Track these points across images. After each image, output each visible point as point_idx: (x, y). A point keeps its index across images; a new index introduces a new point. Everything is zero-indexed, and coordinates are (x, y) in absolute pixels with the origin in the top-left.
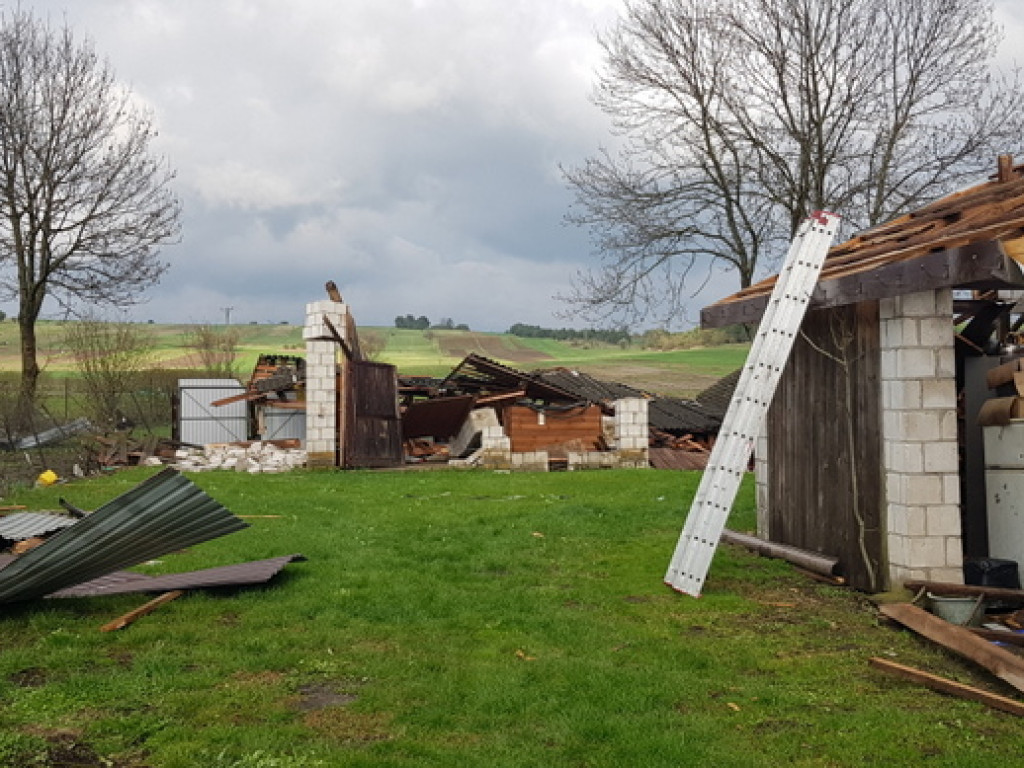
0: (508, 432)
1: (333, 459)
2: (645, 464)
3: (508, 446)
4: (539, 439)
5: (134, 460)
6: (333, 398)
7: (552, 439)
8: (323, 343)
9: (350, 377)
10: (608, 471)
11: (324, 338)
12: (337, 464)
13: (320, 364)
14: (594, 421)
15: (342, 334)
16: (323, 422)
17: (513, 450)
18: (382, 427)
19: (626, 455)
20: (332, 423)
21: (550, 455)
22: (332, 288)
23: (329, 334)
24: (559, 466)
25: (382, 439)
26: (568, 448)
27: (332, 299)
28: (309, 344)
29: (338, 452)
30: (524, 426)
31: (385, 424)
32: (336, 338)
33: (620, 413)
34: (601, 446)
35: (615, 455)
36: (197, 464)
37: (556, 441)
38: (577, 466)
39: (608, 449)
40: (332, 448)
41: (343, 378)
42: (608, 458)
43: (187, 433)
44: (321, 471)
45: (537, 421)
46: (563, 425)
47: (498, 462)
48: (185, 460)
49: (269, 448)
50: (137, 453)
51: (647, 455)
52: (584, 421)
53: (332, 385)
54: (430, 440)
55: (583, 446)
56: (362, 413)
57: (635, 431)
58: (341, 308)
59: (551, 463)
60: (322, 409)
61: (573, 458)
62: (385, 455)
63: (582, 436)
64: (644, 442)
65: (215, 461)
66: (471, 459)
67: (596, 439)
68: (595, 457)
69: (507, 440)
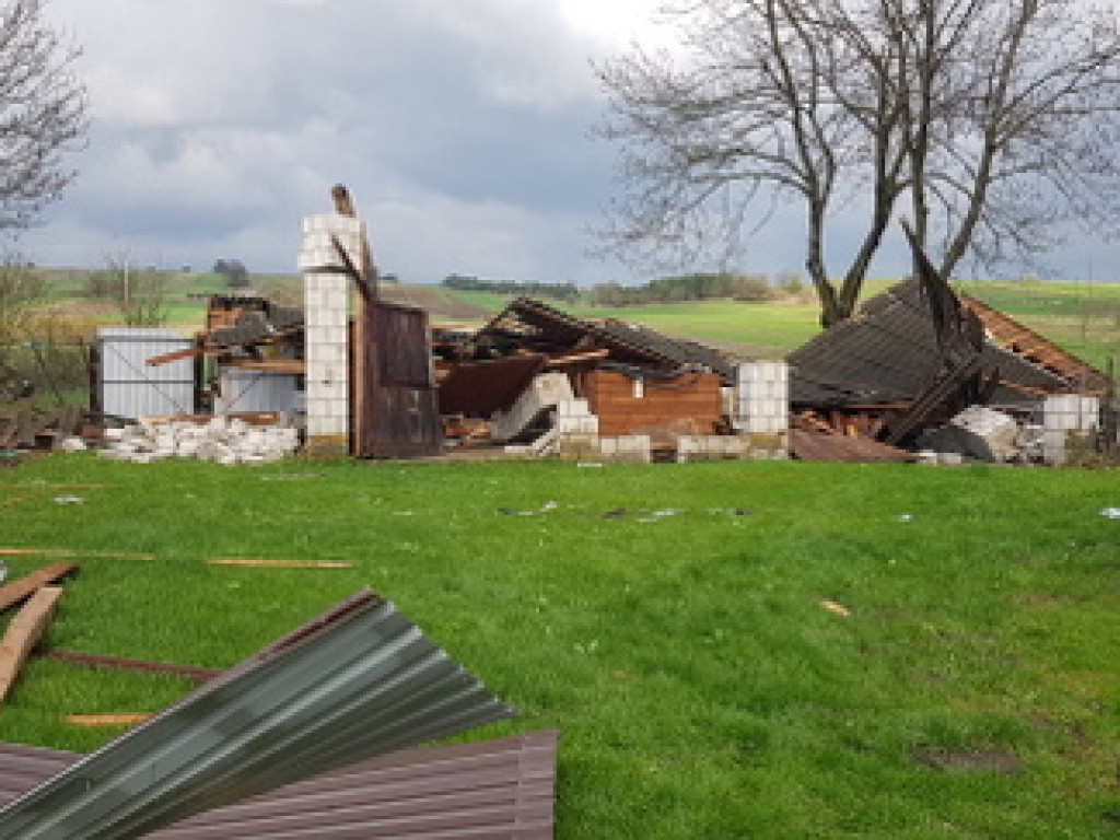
0: (593, 410)
1: (345, 445)
2: (782, 453)
3: (596, 428)
4: (635, 417)
5: (44, 443)
6: (344, 356)
7: (651, 417)
8: (329, 278)
9: (368, 327)
10: (732, 463)
11: (332, 269)
12: (352, 450)
13: (325, 306)
14: (710, 392)
15: (358, 264)
16: (331, 392)
17: (602, 433)
18: (411, 398)
19: (758, 441)
20: (344, 393)
21: (654, 439)
22: (341, 194)
23: (340, 263)
24: (664, 455)
25: (414, 418)
26: (675, 430)
27: (341, 210)
28: (309, 278)
29: (351, 435)
30: (614, 399)
31: (416, 394)
32: (348, 269)
33: (747, 382)
34: (723, 428)
35: (743, 441)
36: (140, 450)
37: (659, 420)
38: (693, 458)
39: (732, 432)
40: (344, 428)
41: (359, 328)
42: (733, 445)
43: (113, 401)
44: (328, 463)
45: (630, 392)
46: (669, 399)
47: (580, 449)
48: (122, 444)
49: (237, 426)
50: (49, 432)
51: (785, 440)
52: (696, 392)
53: (344, 339)
54: (461, 417)
55: (696, 428)
56: (385, 380)
57: (770, 408)
58: (354, 225)
59: (655, 452)
60: (329, 373)
61: (686, 445)
62: (417, 439)
63: (693, 414)
64: (781, 423)
65: (165, 446)
66: (538, 444)
67: (715, 418)
68: (715, 444)
69: (594, 420)
